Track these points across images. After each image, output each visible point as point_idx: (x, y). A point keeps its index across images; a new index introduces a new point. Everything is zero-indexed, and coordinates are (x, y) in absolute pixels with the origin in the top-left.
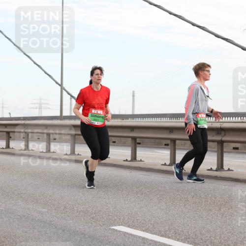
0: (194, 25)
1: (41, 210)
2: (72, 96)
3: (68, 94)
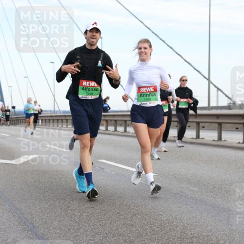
1: (193, 189)
2: (218, 89)
3: (215, 87)
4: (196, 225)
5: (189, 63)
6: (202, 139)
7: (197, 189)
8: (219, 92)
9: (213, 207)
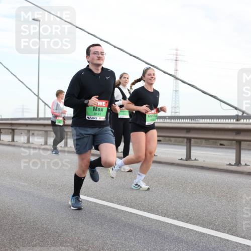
0: (131, 55)
1: (23, 184)
2: (46, 104)
3: (43, 102)
4: (25, 213)
5: (22, 82)
6: (32, 143)
7: (27, 184)
8: (46, 106)
9: (39, 198)
